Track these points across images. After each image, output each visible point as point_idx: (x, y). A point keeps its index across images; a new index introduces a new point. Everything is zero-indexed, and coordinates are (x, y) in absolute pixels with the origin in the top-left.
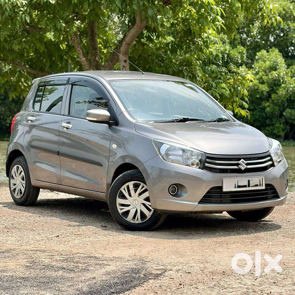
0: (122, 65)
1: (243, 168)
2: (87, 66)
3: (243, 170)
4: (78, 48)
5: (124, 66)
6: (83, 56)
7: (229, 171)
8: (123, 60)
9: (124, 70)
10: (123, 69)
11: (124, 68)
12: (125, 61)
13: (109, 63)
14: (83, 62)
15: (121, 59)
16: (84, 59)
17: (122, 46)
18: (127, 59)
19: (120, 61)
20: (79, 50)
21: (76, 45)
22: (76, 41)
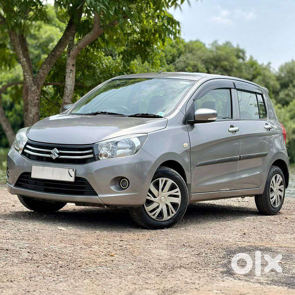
0: (70, 69)
1: (54, 158)
2: (27, 67)
3: (54, 159)
4: (18, 48)
5: (71, 70)
6: (23, 56)
7: (44, 159)
8: (71, 64)
9: (71, 74)
10: (70, 72)
11: (72, 72)
12: (73, 65)
13: (47, 65)
14: (23, 62)
16: (24, 59)
17: (73, 50)
18: (75, 63)
19: (68, 65)
20: (19, 50)
21: (16, 45)
22: (16, 41)
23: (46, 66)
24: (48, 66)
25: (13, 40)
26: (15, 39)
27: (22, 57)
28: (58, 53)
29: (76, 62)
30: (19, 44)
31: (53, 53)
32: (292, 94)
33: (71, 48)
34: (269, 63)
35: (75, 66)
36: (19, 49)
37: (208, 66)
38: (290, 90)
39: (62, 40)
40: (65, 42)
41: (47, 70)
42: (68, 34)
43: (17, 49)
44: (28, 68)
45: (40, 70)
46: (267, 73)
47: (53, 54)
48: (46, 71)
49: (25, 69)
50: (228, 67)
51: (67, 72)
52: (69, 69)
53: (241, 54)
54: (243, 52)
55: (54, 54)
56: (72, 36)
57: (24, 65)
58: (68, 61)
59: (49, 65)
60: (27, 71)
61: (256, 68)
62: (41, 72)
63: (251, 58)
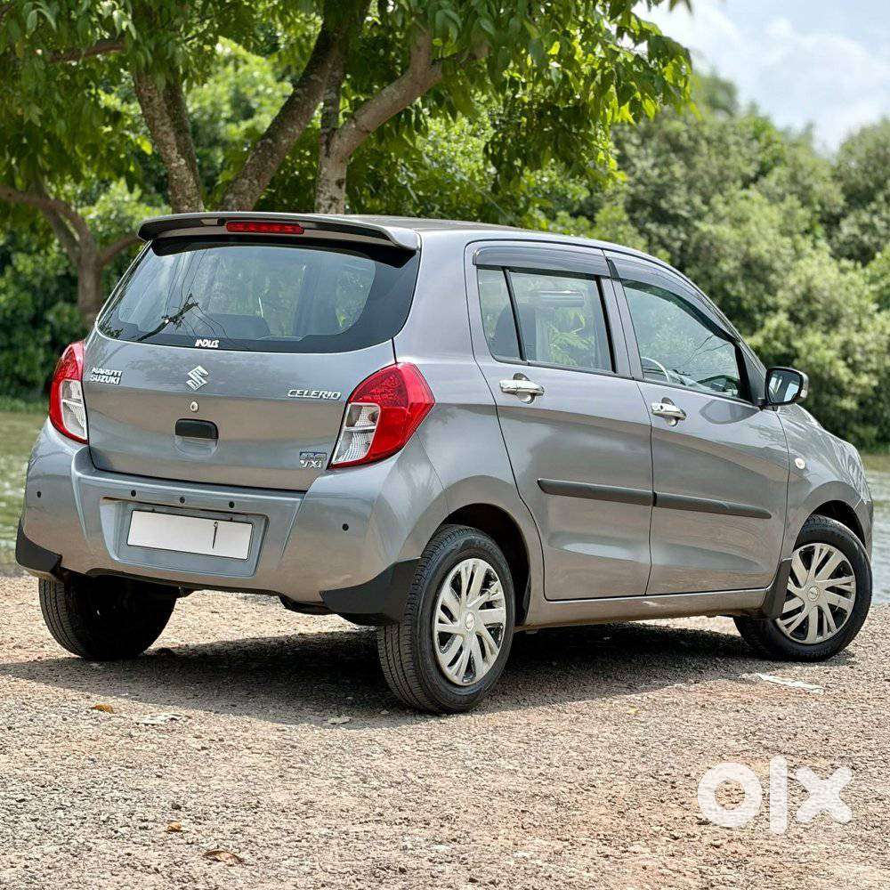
0: (328, 195)
2: (190, 185)
4: (163, 125)
5: (334, 199)
6: (178, 152)
8: (335, 179)
9: (333, 210)
10: (330, 206)
11: (334, 204)
12: (339, 183)
14: (178, 172)
15: (329, 175)
16: (183, 162)
17: (340, 137)
18: (345, 177)
19: (323, 181)
20: (165, 132)
21: (157, 115)
22: (156, 101)
23: (247, 182)
24: (255, 182)
25: (147, 100)
26: (152, 96)
27: (174, 154)
28: (284, 141)
29: (348, 172)
30: (166, 115)
31: (269, 141)
32: (880, 225)
33: (334, 130)
34: (810, 127)
35: (344, 187)
36: (165, 128)
37: (621, 135)
38: (875, 212)
39: (297, 99)
40: (306, 107)
41: (251, 198)
42: (316, 81)
43: (160, 128)
44: (195, 190)
45: (230, 196)
46: (803, 158)
47: (270, 145)
48: (248, 199)
49: (184, 193)
50: (684, 138)
51: (320, 204)
52: (325, 194)
53: (721, 97)
54: (729, 89)
55: (274, 145)
56: (334, 88)
57: (182, 182)
58: (325, 169)
59: (259, 181)
60: (189, 198)
61: (769, 143)
62: (234, 202)
63: (753, 107)
